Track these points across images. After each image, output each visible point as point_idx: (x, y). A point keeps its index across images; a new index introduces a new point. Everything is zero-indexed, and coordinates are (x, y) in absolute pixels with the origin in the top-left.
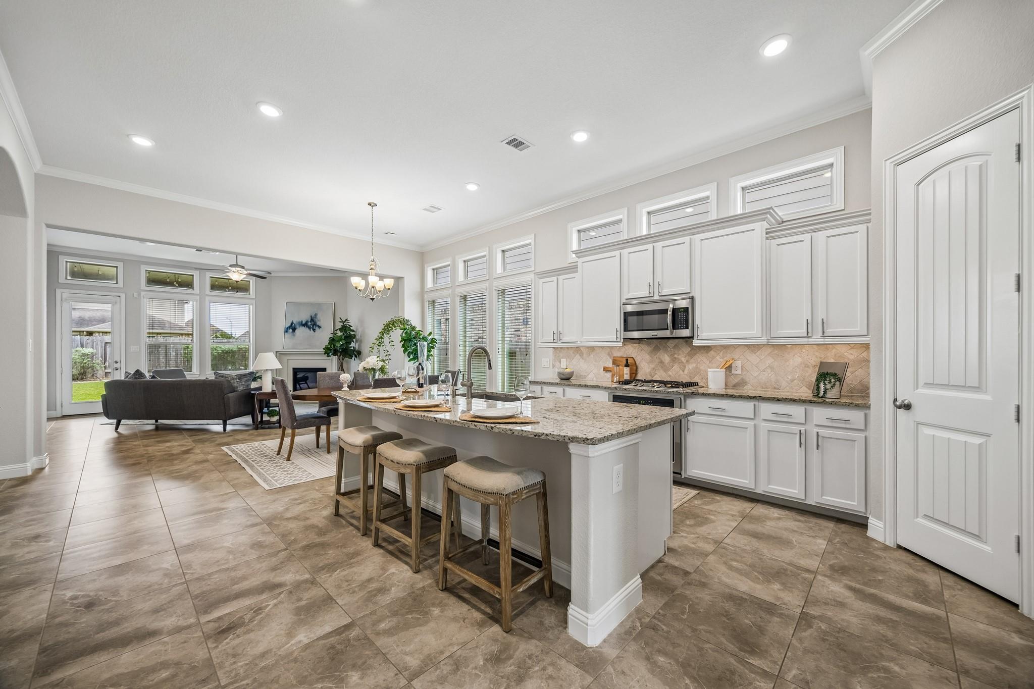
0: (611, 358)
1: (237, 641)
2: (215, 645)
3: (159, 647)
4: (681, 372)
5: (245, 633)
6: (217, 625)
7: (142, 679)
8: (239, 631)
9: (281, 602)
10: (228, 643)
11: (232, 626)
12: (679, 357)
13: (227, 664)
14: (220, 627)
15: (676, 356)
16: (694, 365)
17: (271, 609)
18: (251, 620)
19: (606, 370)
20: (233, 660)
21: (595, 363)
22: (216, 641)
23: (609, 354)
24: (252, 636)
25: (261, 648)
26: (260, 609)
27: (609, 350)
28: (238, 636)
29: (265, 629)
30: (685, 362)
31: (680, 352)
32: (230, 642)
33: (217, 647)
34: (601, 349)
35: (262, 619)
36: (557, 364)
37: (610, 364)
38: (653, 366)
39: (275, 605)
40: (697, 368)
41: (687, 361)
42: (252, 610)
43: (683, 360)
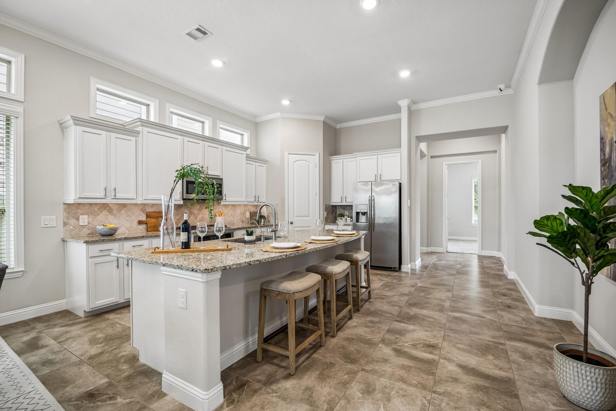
0: (144, 213)
1: (431, 340)
2: (439, 344)
3: (459, 357)
4: (195, 220)
5: (426, 340)
6: (433, 351)
7: (468, 349)
8: (428, 343)
9: (404, 342)
10: (434, 341)
11: (428, 347)
12: (194, 211)
13: (439, 336)
14: (433, 349)
15: (192, 210)
16: (202, 215)
17: (410, 342)
18: (420, 343)
19: (140, 223)
20: (437, 335)
21: (127, 218)
22: (438, 345)
23: (142, 210)
24: (425, 338)
25: (426, 333)
26: (413, 345)
27: (142, 206)
28: (429, 341)
29: (419, 337)
30: (197, 214)
31: (194, 208)
32: (433, 341)
33: (439, 343)
34: (134, 206)
35: (416, 341)
36: (72, 221)
37: (144, 218)
38: (178, 218)
39: (407, 343)
40: (203, 217)
41: (198, 213)
42: (416, 347)
43: (196, 213)
